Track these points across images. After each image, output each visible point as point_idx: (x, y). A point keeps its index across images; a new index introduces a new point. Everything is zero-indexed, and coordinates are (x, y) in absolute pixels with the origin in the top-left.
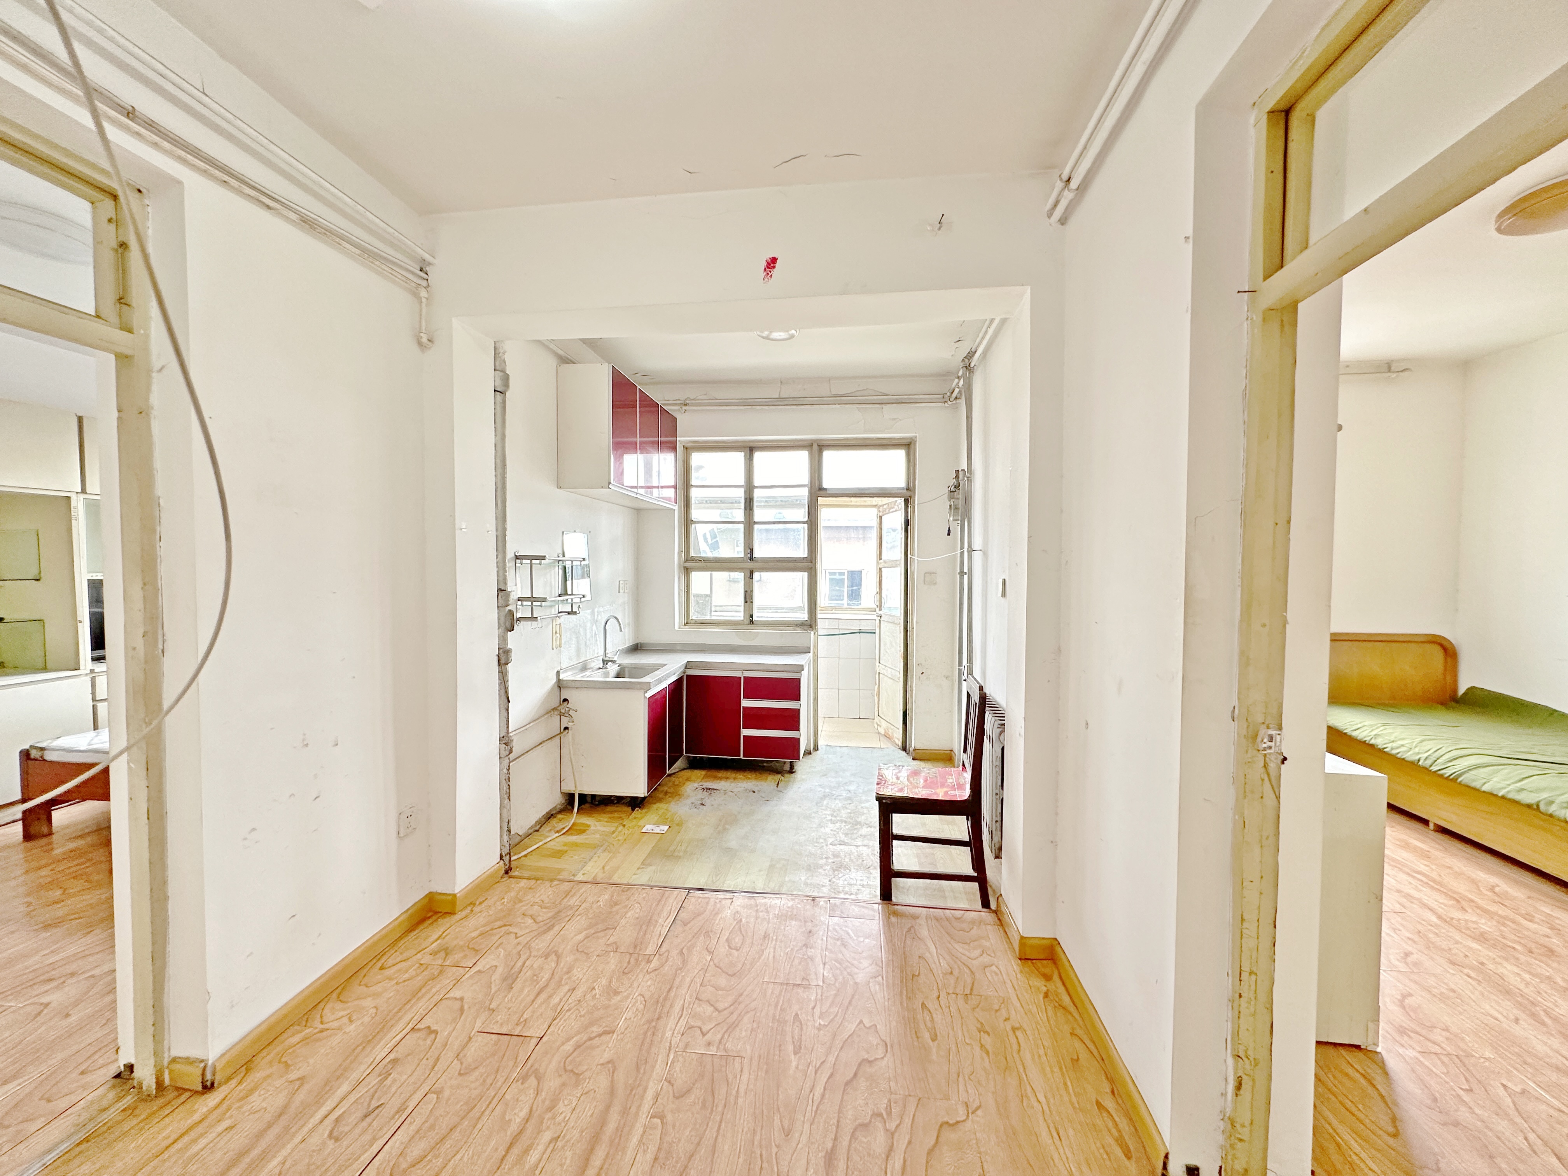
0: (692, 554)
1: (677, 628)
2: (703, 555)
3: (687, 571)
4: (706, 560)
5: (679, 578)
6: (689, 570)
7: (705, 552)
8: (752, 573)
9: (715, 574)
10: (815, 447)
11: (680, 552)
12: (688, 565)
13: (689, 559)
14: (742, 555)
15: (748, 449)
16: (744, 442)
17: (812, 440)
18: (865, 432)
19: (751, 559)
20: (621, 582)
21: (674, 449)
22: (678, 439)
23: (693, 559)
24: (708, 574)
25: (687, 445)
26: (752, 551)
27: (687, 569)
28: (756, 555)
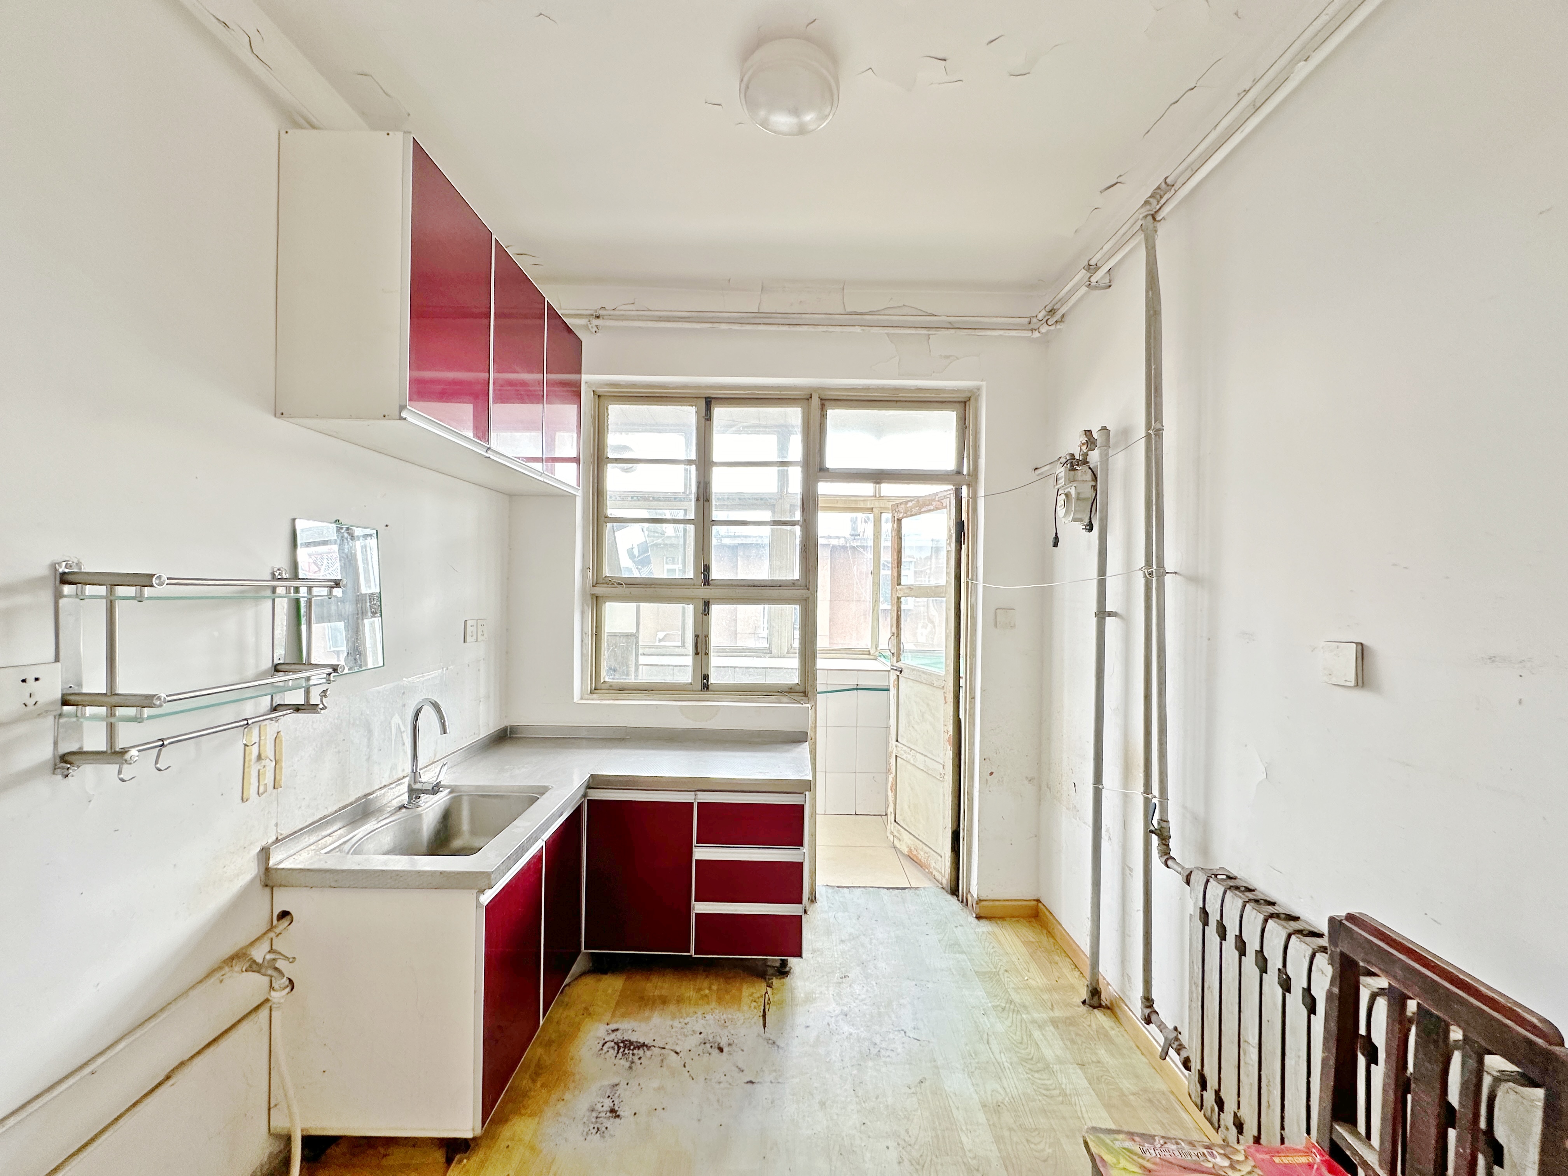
0: (607, 572)
1: (576, 698)
2: (626, 575)
3: (597, 601)
4: (632, 583)
5: (583, 613)
6: (600, 600)
7: (630, 570)
8: (707, 604)
9: (644, 606)
10: (815, 401)
11: (585, 569)
12: (599, 590)
13: (601, 581)
14: (690, 574)
15: (703, 403)
16: (699, 387)
17: (810, 388)
18: (901, 376)
19: (707, 581)
20: (469, 623)
21: (576, 394)
22: (585, 377)
23: (608, 582)
24: (633, 605)
25: (600, 390)
26: (707, 569)
27: (597, 597)
28: (716, 574)
